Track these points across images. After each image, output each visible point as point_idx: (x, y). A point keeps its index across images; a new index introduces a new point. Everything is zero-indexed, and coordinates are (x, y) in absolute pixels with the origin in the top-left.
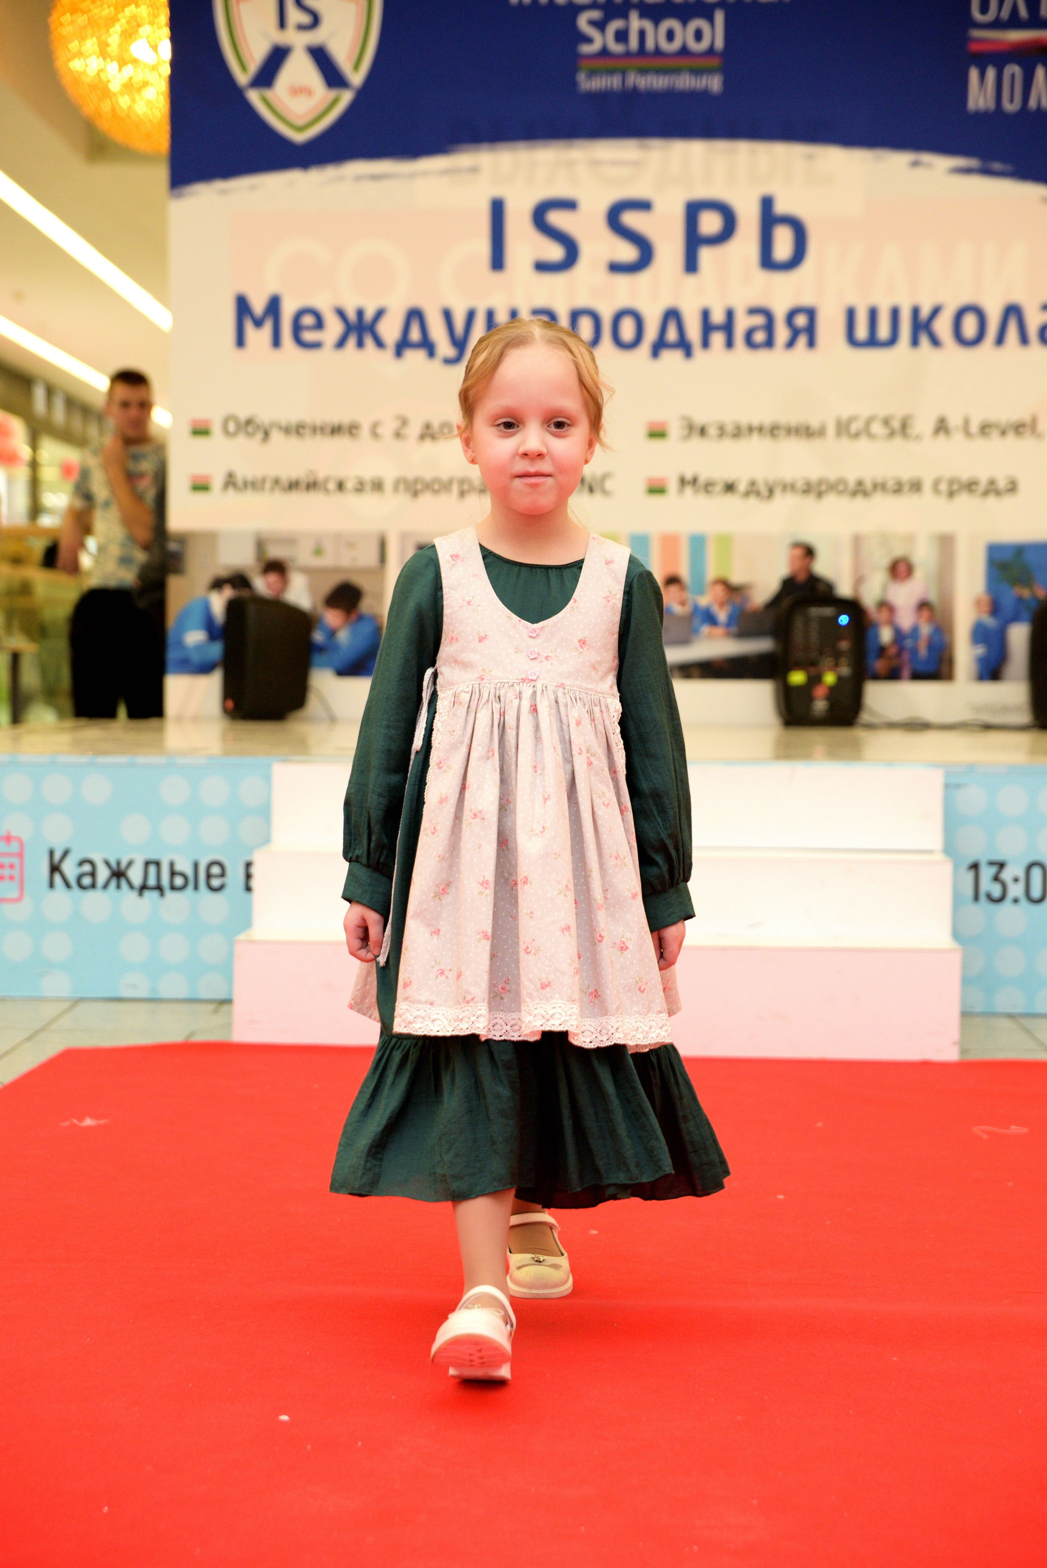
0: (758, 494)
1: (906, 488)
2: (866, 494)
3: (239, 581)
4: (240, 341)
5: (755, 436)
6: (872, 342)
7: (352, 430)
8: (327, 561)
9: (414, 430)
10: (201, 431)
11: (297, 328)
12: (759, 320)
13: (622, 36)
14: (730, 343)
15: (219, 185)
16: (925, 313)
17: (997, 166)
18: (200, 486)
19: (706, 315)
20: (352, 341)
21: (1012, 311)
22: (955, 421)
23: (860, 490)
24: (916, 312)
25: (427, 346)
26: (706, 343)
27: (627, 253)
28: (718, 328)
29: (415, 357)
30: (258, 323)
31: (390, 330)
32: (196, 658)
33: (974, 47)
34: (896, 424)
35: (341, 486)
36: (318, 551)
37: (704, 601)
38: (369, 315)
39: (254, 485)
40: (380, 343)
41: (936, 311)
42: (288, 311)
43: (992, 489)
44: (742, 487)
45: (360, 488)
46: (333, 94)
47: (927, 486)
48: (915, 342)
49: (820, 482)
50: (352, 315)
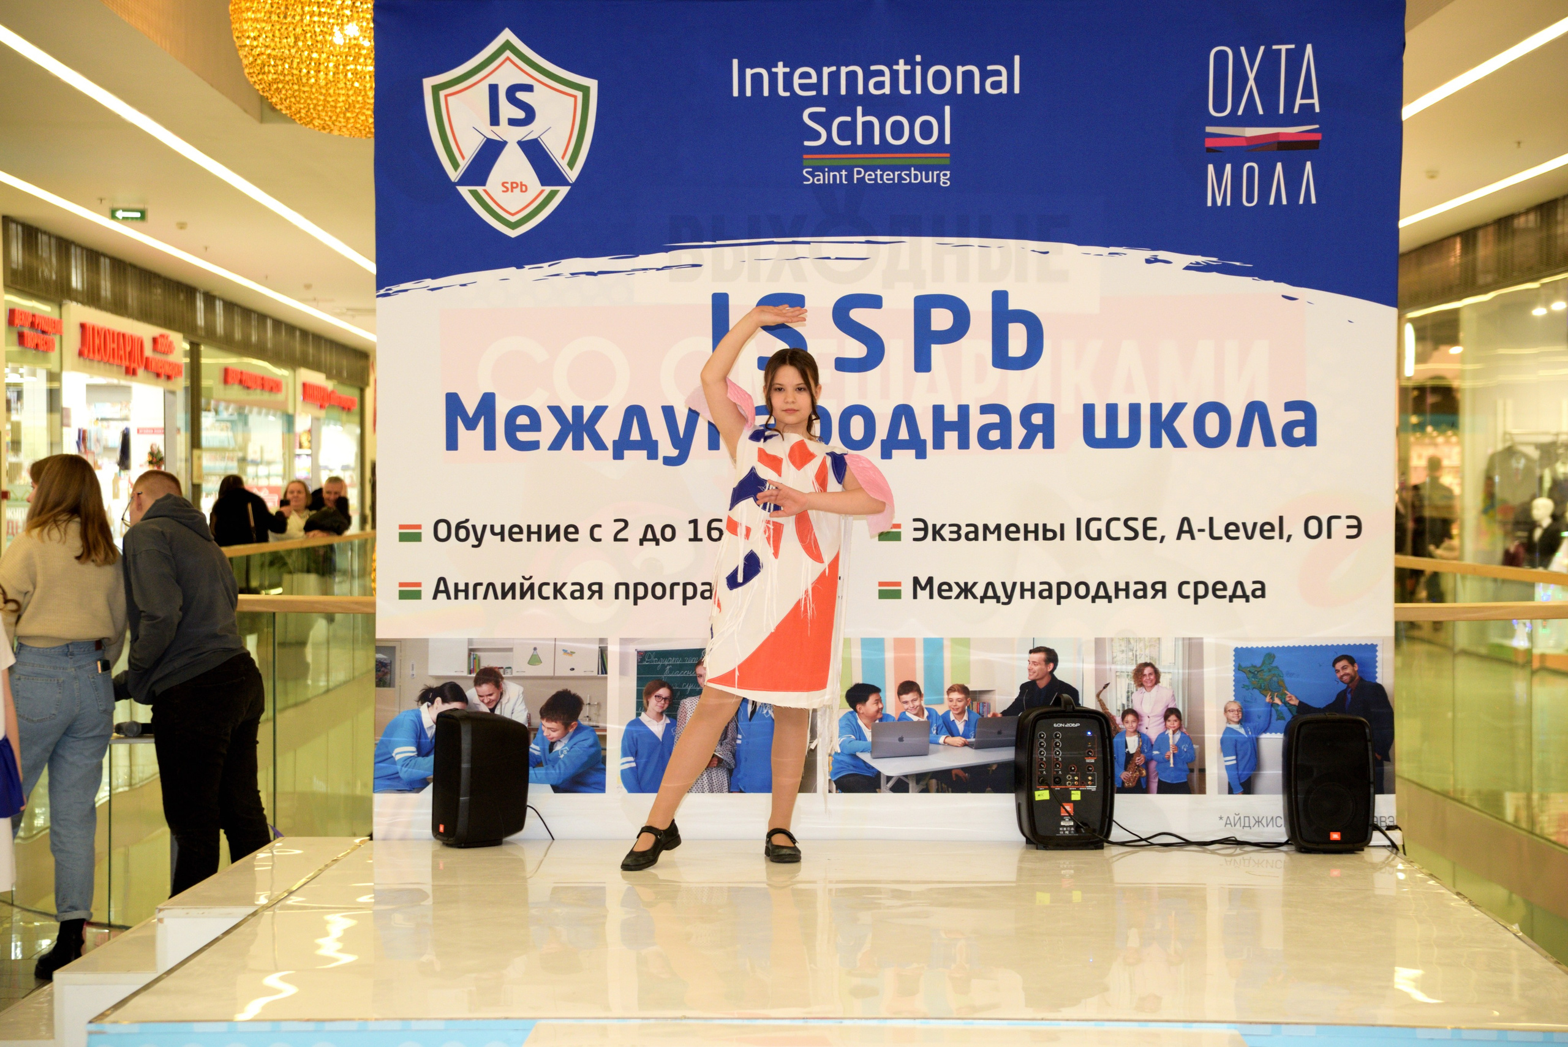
0: (996, 597)
1: (1150, 592)
2: (1107, 597)
3: (451, 691)
4: (452, 443)
5: (991, 538)
6: (1112, 441)
7: (570, 532)
8: (544, 670)
9: (634, 533)
10: (410, 535)
11: (511, 429)
12: (995, 418)
13: (847, 131)
14: (964, 444)
15: (429, 282)
16: (1165, 411)
17: (1238, 264)
18: (410, 593)
19: (938, 410)
20: (569, 441)
21: (1256, 410)
22: (1199, 522)
23: (1102, 593)
24: (1156, 408)
25: (649, 446)
26: (939, 444)
27: (856, 350)
28: (951, 426)
29: (635, 458)
30: (471, 425)
31: (609, 429)
32: (405, 773)
33: (1209, 143)
34: (1138, 526)
35: (558, 591)
36: (535, 660)
37: (941, 710)
38: (587, 414)
39: (467, 591)
40: (599, 445)
41: (1178, 408)
42: (502, 410)
43: (1239, 592)
44: (979, 591)
45: (579, 593)
46: (548, 189)
47: (1172, 590)
48: (1156, 443)
49: (1059, 584)
50: (569, 415)
